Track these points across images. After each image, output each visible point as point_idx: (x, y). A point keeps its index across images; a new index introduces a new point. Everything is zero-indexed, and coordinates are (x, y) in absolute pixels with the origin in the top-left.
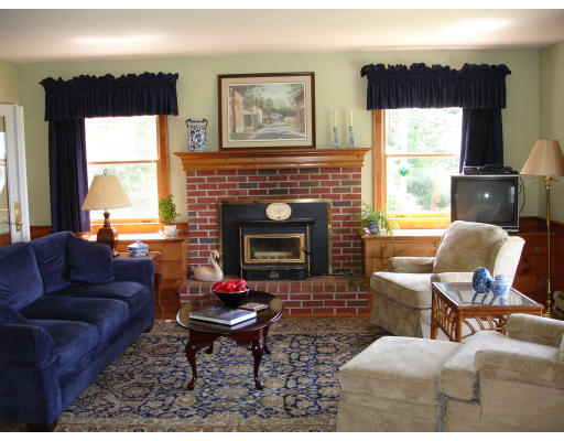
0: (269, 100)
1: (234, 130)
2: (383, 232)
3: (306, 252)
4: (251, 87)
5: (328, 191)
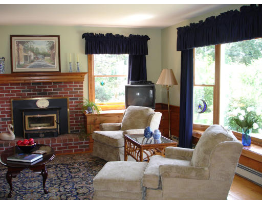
0: (37, 48)
1: (19, 63)
2: (95, 112)
3: (57, 123)
4: (27, 42)
5: (67, 93)
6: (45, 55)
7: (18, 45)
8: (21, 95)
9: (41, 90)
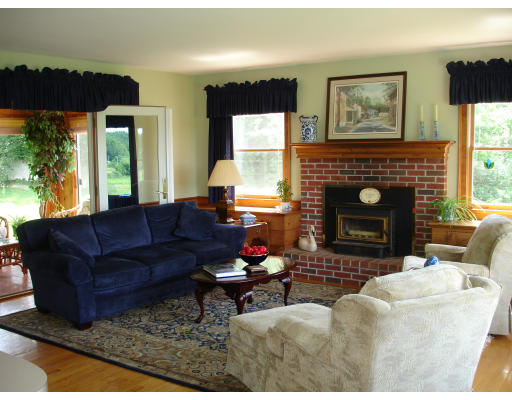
0: (367, 98)
1: (338, 124)
5: (414, 179)
6: (379, 109)
7: (339, 95)
8: (338, 178)
9: (369, 172)
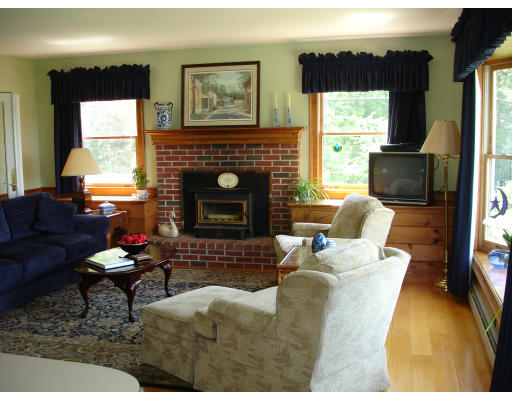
0: (222, 86)
1: (194, 112)
3: (248, 217)
4: (208, 75)
5: (270, 164)
6: (235, 97)
7: (193, 82)
8: (195, 164)
9: (226, 158)
